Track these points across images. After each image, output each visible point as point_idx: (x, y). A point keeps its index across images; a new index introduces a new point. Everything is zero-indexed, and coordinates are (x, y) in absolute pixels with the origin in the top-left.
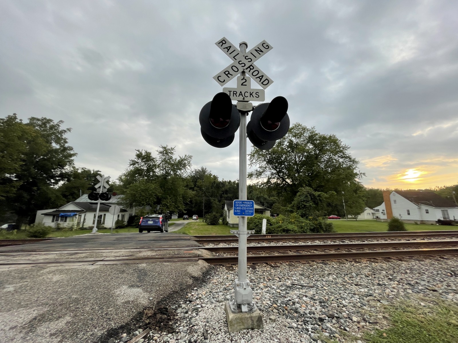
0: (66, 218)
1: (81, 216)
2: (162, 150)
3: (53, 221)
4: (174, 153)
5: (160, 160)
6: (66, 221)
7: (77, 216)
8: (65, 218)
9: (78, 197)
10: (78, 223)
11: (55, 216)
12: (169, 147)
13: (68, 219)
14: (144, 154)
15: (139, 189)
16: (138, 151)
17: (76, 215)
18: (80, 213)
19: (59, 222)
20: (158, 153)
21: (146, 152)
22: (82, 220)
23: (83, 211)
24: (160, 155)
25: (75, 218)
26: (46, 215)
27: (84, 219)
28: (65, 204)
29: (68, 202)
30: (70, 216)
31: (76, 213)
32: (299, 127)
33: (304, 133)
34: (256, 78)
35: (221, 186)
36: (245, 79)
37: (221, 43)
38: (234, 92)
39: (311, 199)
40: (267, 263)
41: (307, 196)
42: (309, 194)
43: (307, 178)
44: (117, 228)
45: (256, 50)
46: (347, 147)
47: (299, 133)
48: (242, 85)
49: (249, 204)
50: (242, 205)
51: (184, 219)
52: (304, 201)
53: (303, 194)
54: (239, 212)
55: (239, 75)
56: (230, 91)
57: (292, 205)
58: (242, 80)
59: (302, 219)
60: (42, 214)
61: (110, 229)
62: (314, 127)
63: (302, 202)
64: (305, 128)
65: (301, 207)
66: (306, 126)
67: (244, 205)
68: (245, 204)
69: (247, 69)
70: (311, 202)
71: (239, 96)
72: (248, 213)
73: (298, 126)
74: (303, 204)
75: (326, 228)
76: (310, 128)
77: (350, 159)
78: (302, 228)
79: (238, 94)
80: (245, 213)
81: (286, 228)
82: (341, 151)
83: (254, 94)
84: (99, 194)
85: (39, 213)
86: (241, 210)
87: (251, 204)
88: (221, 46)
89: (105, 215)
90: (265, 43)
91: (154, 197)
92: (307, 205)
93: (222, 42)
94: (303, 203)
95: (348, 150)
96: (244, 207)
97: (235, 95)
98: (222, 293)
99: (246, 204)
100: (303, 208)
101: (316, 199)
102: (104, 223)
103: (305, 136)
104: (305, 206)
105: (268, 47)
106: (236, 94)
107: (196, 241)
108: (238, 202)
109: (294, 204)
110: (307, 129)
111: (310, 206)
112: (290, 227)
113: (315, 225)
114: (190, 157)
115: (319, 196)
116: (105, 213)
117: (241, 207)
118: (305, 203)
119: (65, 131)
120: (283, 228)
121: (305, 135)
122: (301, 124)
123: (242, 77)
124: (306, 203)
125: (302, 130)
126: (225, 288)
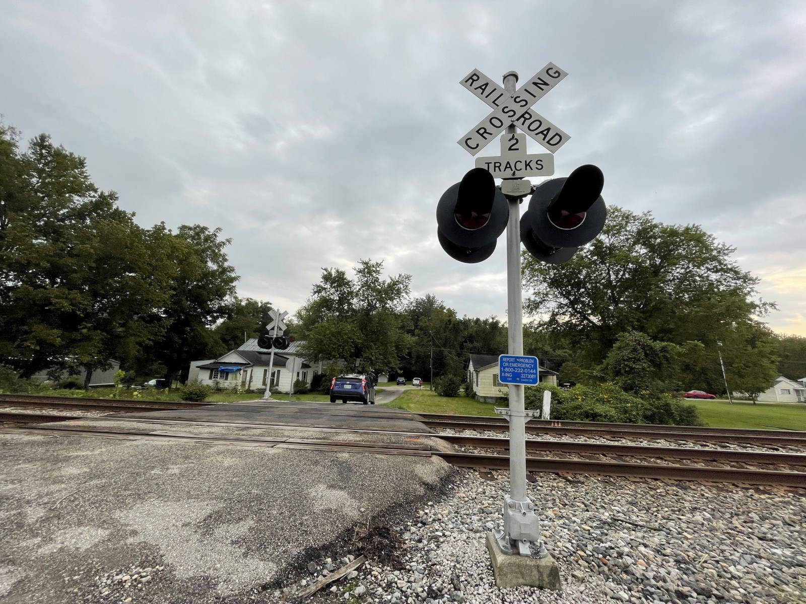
0: (227, 374)
1: (246, 371)
2: (361, 267)
3: (210, 378)
4: (381, 272)
5: (359, 283)
6: (227, 379)
7: (242, 372)
8: (225, 374)
9: (243, 342)
10: (243, 383)
11: (214, 370)
12: (373, 262)
13: (230, 376)
14: (334, 274)
15: (328, 332)
16: (326, 270)
17: (240, 370)
18: (246, 368)
19: (218, 380)
20: (355, 272)
21: (337, 271)
22: (248, 378)
23: (249, 364)
24: (358, 276)
25: (238, 375)
26: (202, 368)
27: (251, 377)
28: (226, 353)
29: (229, 350)
30: (232, 371)
31: (239, 367)
32: (616, 214)
33: (626, 224)
34: (537, 134)
35: (462, 327)
36: (516, 139)
37: (471, 81)
38: (495, 163)
39: (646, 355)
40: (557, 474)
41: (635, 350)
42: (639, 345)
43: (636, 314)
44: (295, 393)
45: (535, 84)
46: (727, 249)
47: (615, 226)
48: (510, 149)
49: (527, 363)
50: (515, 365)
51: (398, 384)
52: (629, 359)
53: (628, 345)
54: (509, 377)
55: (504, 133)
56: (488, 163)
57: (603, 366)
58: (510, 140)
59: (624, 395)
60: (197, 367)
61: (287, 394)
62: (649, 212)
63: (624, 360)
64: (629, 215)
65: (623, 371)
66: (632, 210)
67: (519, 365)
68: (521, 363)
69: (518, 120)
70: (645, 363)
71: (505, 171)
72: (527, 378)
73: (613, 213)
74: (627, 365)
75: (680, 416)
76: (641, 215)
77: (736, 273)
78: (626, 412)
79: (502, 168)
80: (520, 378)
81: (592, 409)
82: (714, 258)
83: (533, 165)
84: (272, 338)
85: (194, 364)
86: (514, 373)
87: (532, 364)
88: (471, 85)
89: (279, 371)
90: (552, 69)
91: (351, 346)
92: (637, 367)
93: (471, 78)
94: (626, 363)
95: (730, 254)
96: (519, 367)
97: (497, 169)
98: (478, 518)
99: (523, 363)
100: (628, 373)
101: (657, 355)
102: (277, 385)
103: (629, 231)
104: (632, 368)
105: (558, 75)
106: (499, 167)
107: (423, 422)
108: (508, 359)
109: (608, 364)
110: (633, 217)
111: (643, 369)
112: (600, 409)
113: (655, 408)
114: (408, 278)
115: (663, 349)
116: (279, 369)
117: (514, 368)
118: (631, 364)
119: (224, 243)
120: (585, 409)
121: (628, 229)
122: (619, 208)
123: (511, 136)
124: (634, 363)
125: (623, 219)
126: (482, 510)
